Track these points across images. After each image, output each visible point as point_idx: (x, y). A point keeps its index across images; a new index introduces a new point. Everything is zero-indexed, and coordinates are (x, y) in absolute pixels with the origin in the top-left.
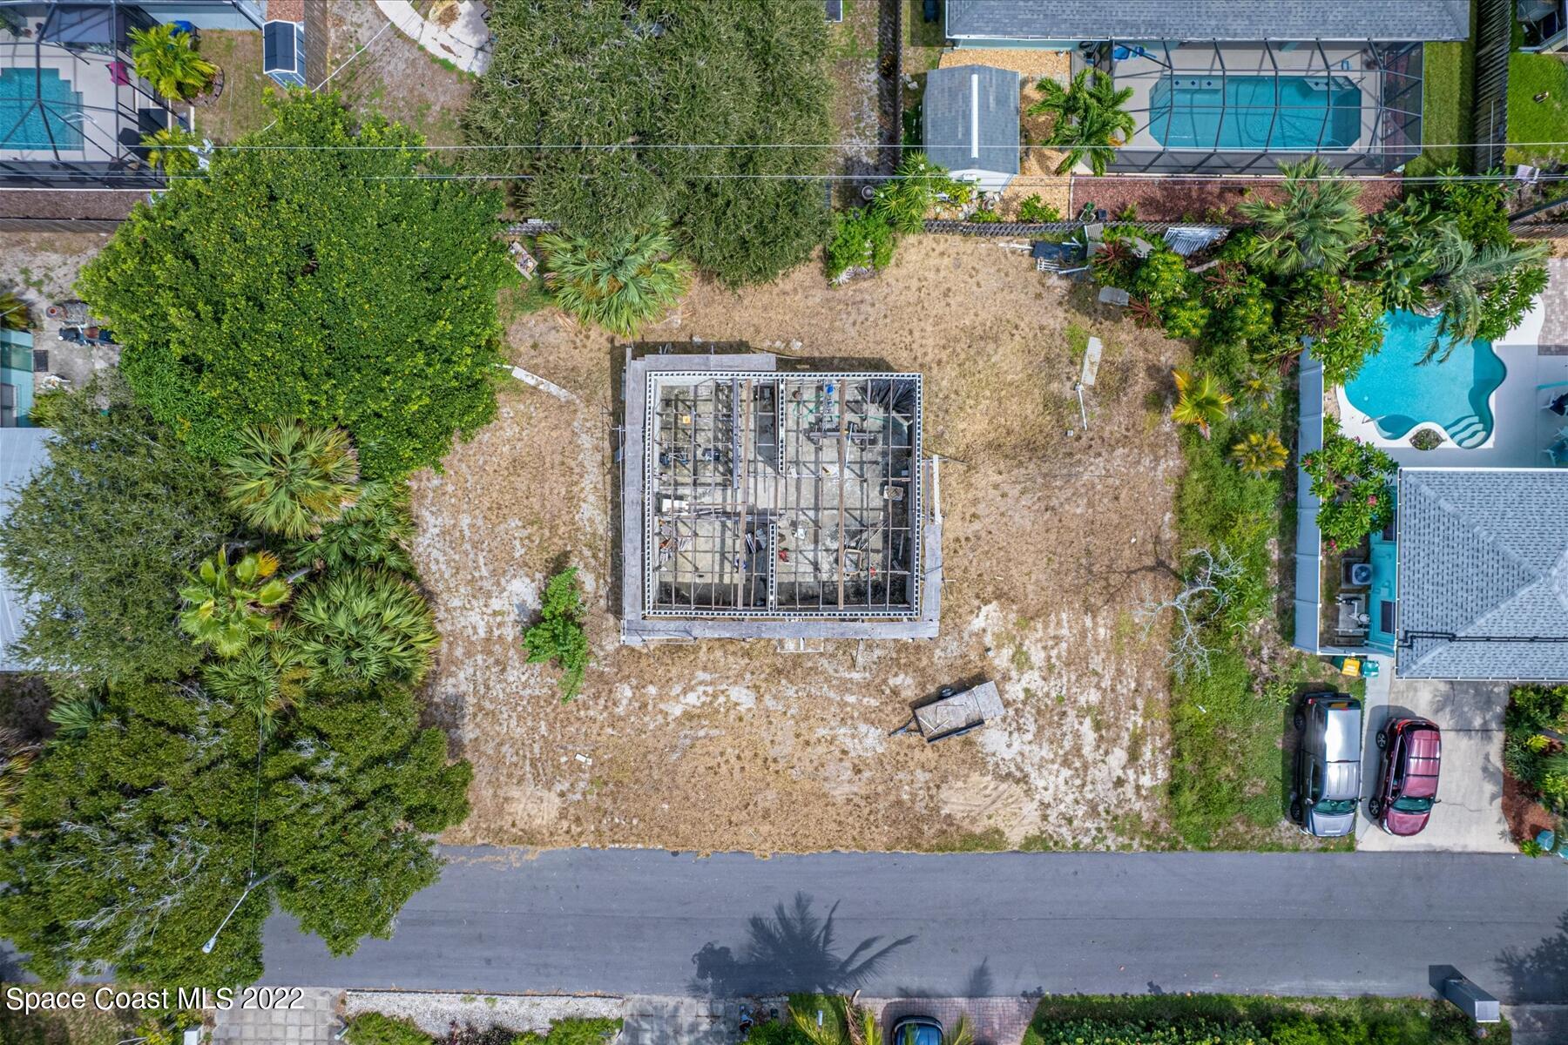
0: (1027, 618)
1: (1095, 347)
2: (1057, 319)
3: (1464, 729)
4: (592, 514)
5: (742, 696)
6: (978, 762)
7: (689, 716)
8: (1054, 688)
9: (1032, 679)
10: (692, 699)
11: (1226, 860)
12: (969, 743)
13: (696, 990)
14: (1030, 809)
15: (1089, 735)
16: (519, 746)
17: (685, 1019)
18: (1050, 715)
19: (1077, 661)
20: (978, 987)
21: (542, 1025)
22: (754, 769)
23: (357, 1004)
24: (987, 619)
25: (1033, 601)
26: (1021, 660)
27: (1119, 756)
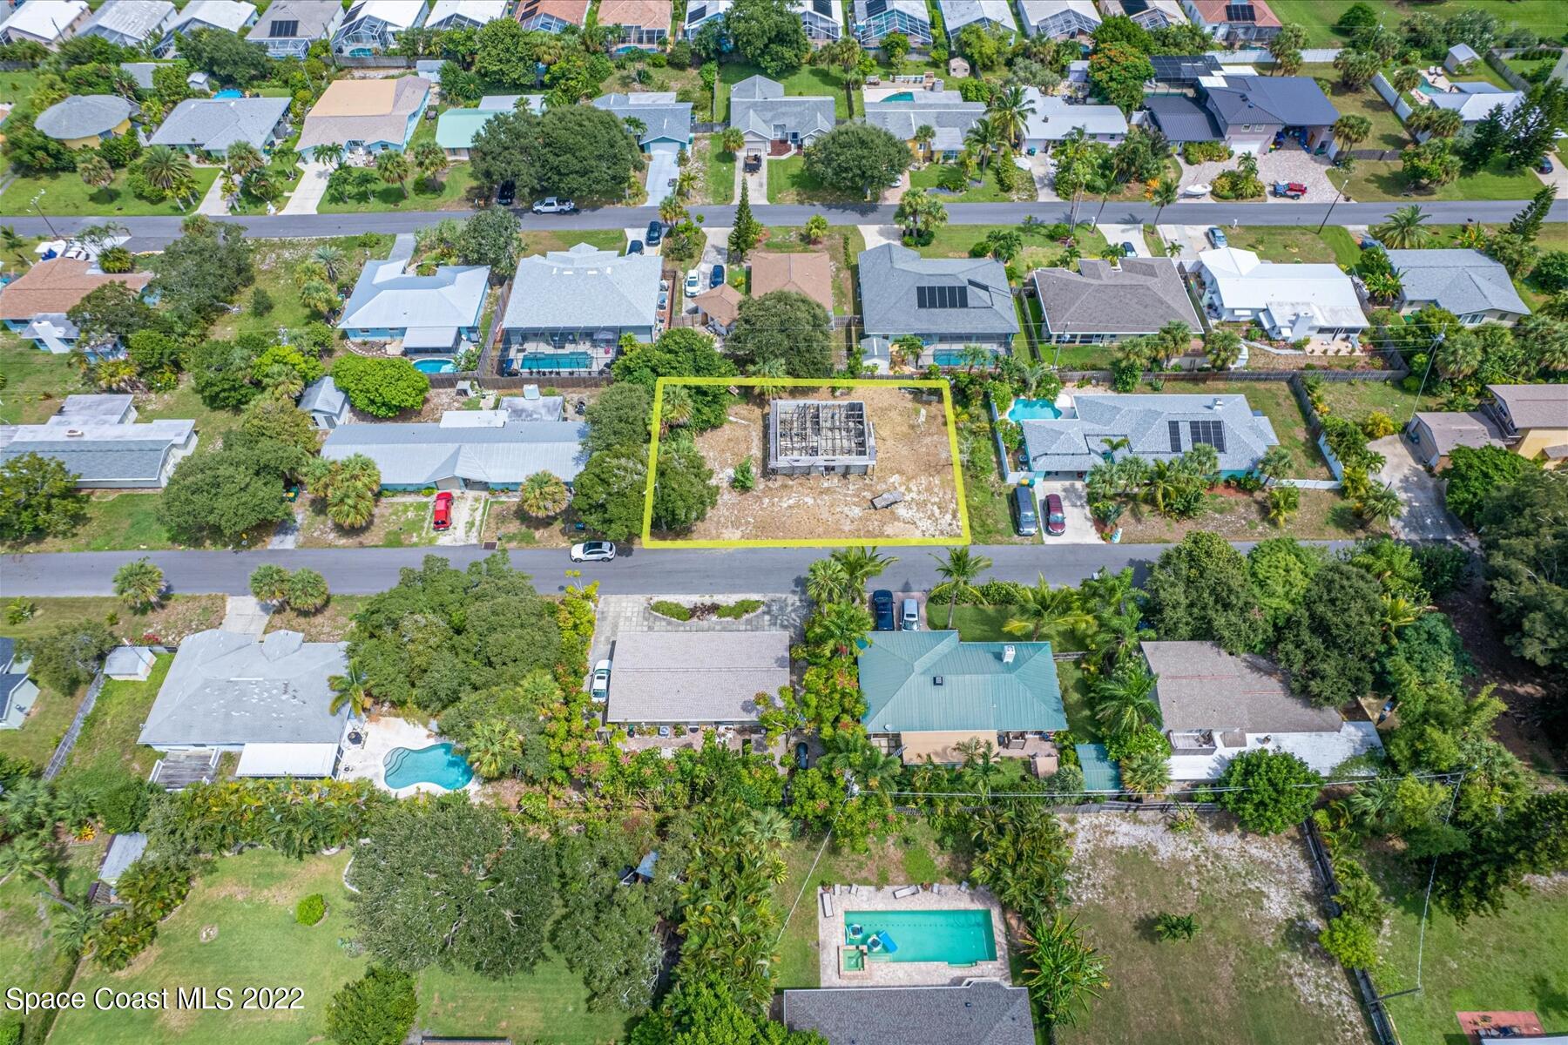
0: (909, 479)
1: (923, 412)
2: (910, 405)
3: (1074, 505)
4: (756, 451)
5: (810, 501)
6: (897, 518)
7: (790, 507)
8: (922, 497)
9: (914, 495)
10: (791, 502)
11: (996, 547)
12: (892, 513)
13: (794, 592)
14: (918, 533)
15: (937, 511)
16: (726, 518)
17: (790, 601)
18: (921, 505)
19: (929, 489)
20: (906, 588)
21: (732, 604)
22: (814, 522)
23: (657, 599)
24: (895, 478)
25: (910, 473)
26: (909, 490)
27: (948, 517)
